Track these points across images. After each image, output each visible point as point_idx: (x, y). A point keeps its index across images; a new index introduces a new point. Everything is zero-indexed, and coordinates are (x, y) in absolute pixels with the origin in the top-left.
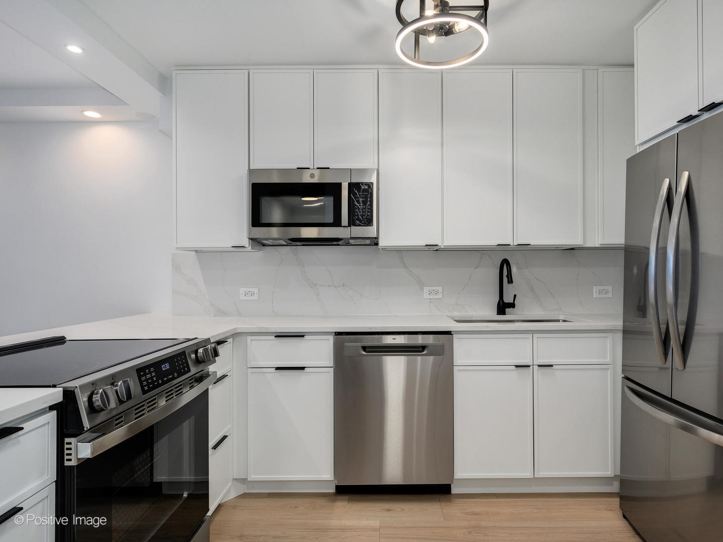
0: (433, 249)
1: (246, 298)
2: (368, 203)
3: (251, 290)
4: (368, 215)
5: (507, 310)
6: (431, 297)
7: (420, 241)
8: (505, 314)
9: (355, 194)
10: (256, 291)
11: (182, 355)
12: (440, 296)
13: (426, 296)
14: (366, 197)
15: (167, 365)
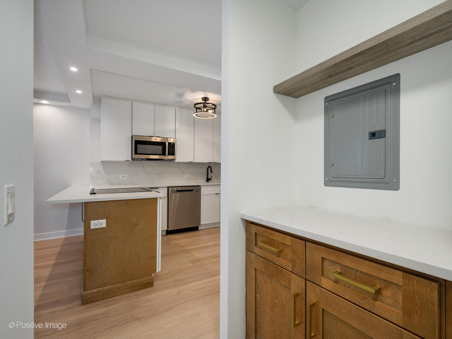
0: (190, 163)
1: (122, 178)
3: (124, 175)
4: (173, 152)
5: (209, 181)
6: (187, 177)
7: (188, 161)
9: (170, 146)
10: (126, 176)
12: (190, 177)
13: (185, 177)
14: (173, 147)
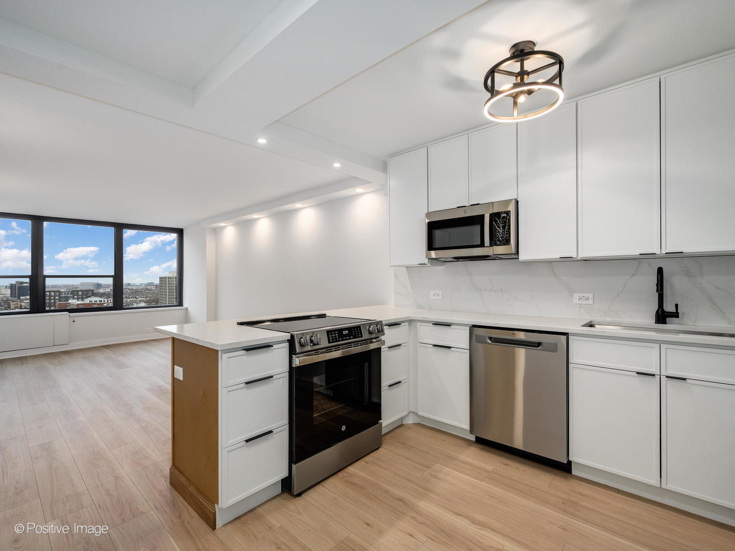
1: (434, 298)
2: (507, 227)
3: (438, 292)
4: (506, 237)
5: (669, 319)
6: (580, 302)
8: (666, 324)
9: (496, 222)
10: (440, 293)
11: (358, 328)
12: (591, 302)
13: (576, 301)
14: (505, 223)
15: (347, 332)
